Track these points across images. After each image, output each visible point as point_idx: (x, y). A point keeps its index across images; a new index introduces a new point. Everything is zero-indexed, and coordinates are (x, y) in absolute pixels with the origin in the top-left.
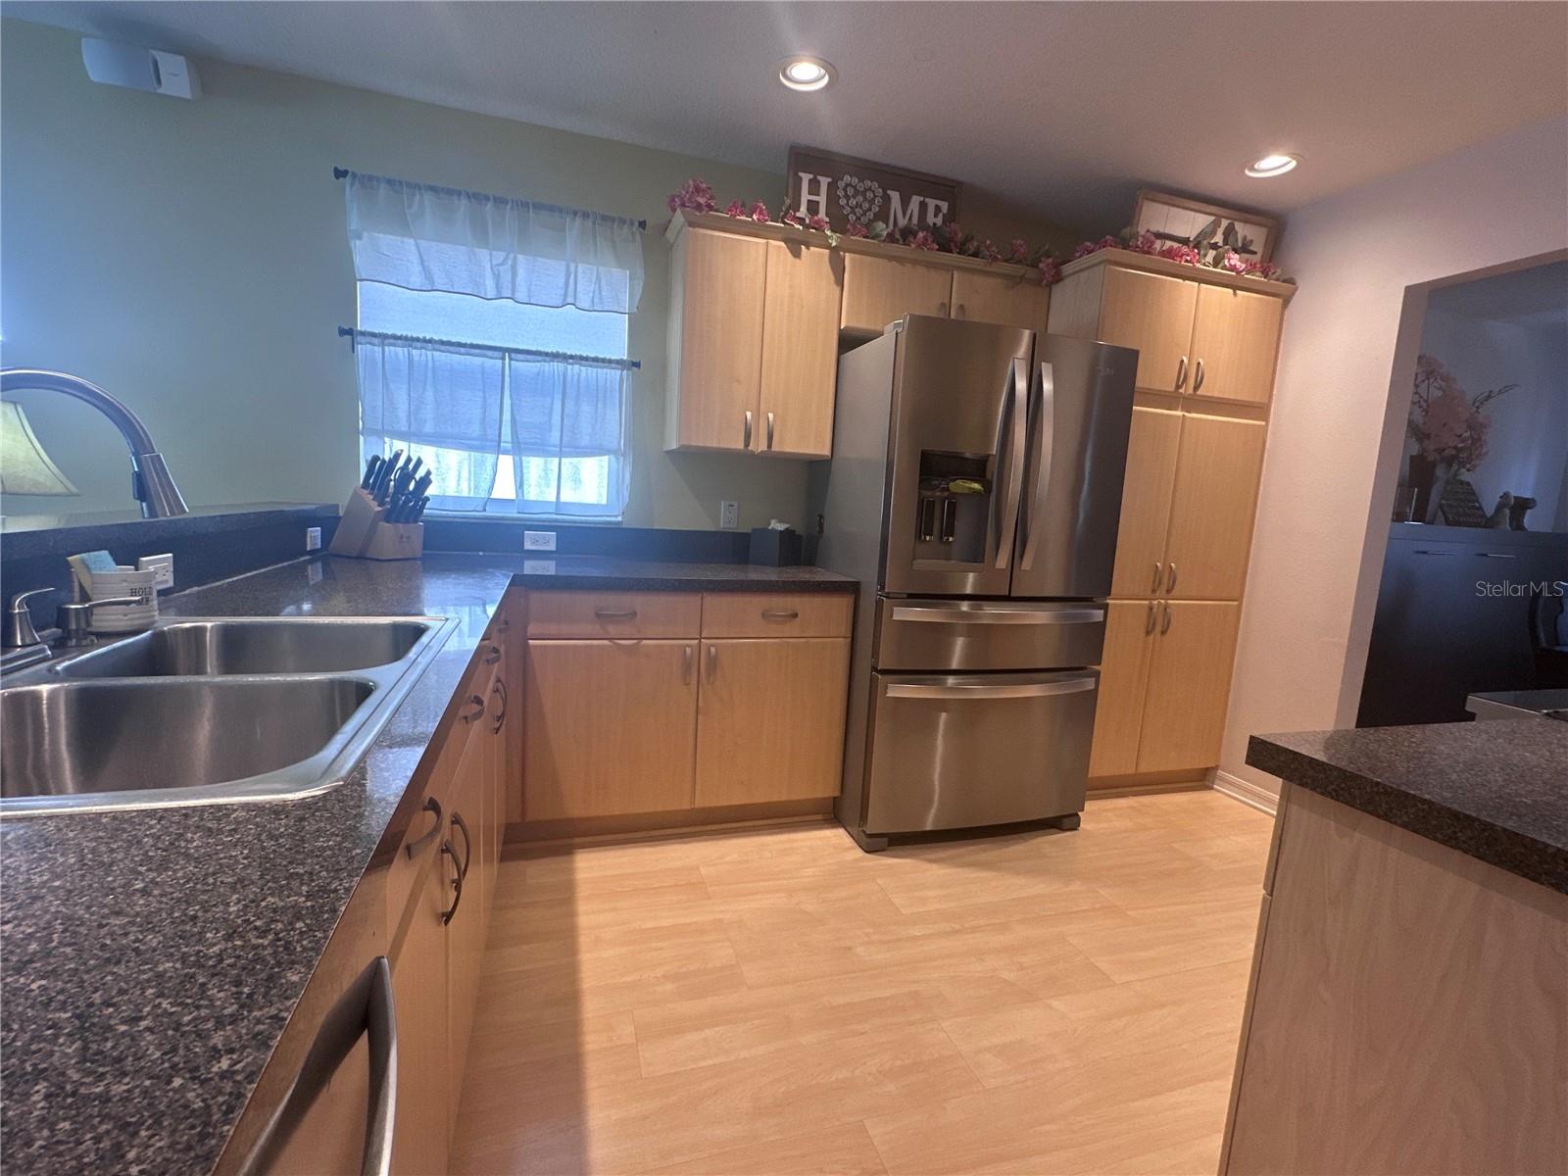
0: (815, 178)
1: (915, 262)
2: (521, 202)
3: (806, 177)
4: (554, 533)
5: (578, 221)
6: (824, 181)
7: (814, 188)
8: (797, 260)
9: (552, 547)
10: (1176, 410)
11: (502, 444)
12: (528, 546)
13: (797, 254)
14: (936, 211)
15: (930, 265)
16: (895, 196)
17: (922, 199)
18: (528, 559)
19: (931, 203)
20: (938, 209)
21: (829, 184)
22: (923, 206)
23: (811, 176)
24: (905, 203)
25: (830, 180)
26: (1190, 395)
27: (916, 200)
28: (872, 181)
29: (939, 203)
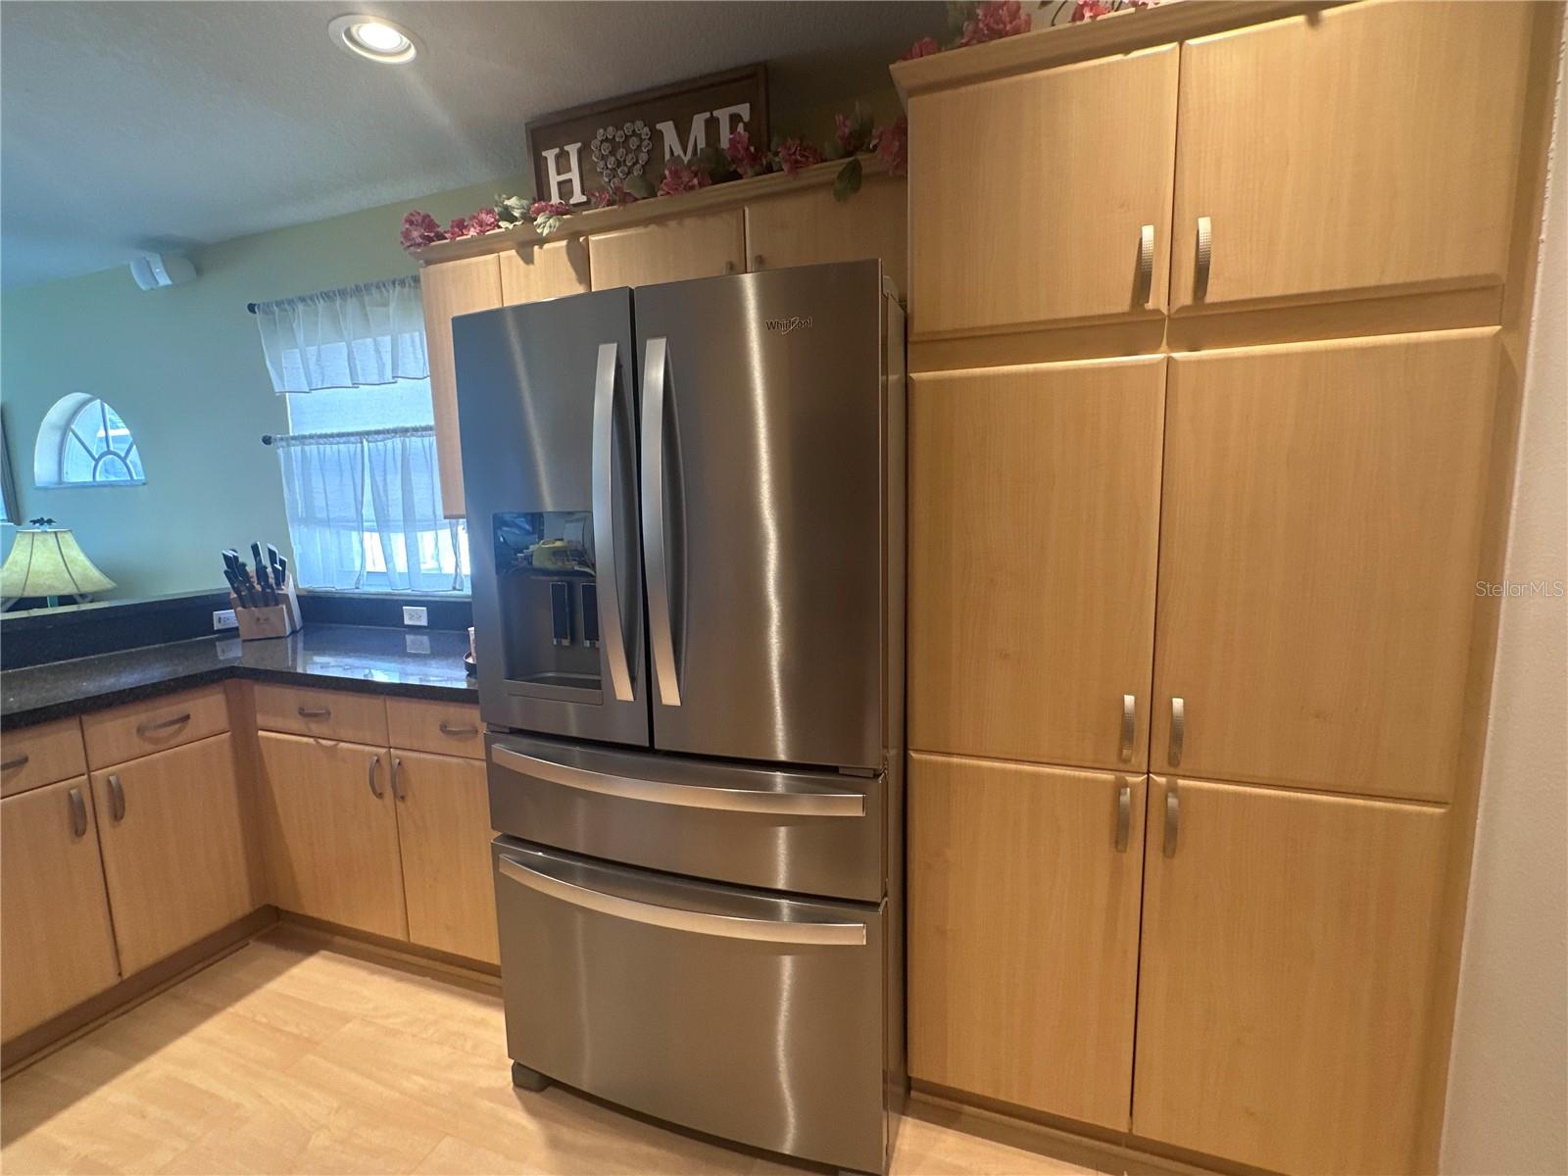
0: (562, 150)
1: (680, 216)
2: (339, 291)
3: (550, 155)
4: (425, 608)
5: (398, 288)
6: (573, 149)
7: (562, 165)
8: (531, 266)
9: (424, 622)
10: (1154, 349)
11: (365, 524)
12: (407, 622)
13: (528, 259)
14: (731, 120)
15: (703, 212)
16: (667, 128)
17: (708, 115)
18: (409, 633)
19: (723, 115)
20: (735, 119)
21: (580, 152)
22: (712, 125)
23: (557, 150)
24: (683, 134)
25: (579, 145)
26: (1183, 308)
27: (699, 122)
28: (633, 122)
29: (734, 109)
